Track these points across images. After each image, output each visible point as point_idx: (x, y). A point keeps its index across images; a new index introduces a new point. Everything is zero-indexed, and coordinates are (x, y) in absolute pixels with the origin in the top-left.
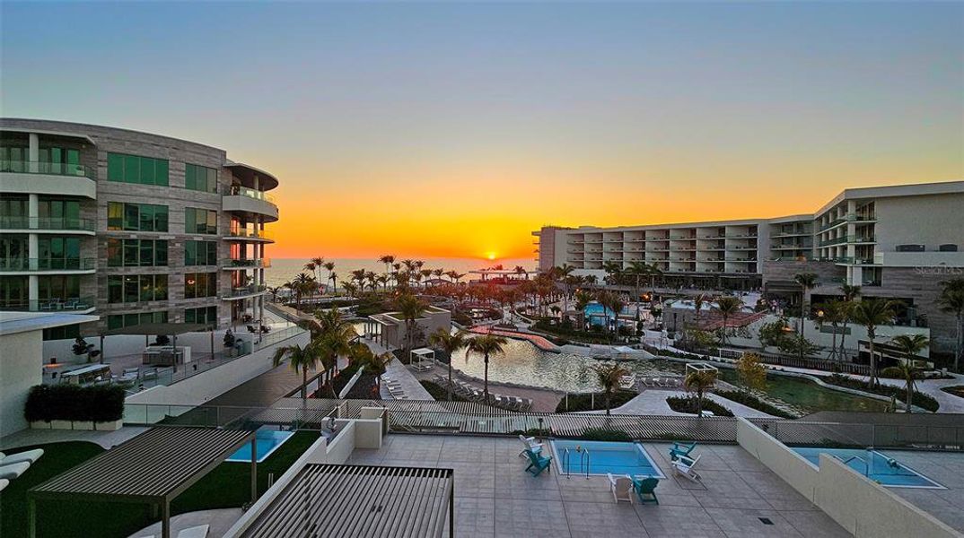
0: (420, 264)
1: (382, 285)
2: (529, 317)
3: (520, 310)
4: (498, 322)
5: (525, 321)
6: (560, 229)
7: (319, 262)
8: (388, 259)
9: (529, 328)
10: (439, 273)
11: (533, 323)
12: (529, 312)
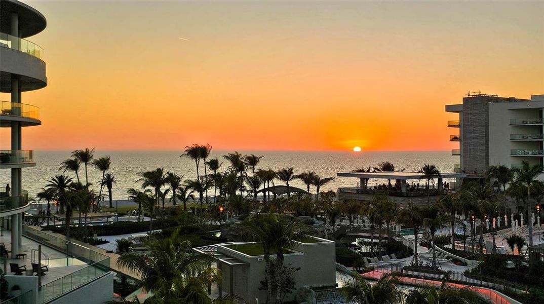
0: (253, 161)
1: (197, 195)
2: (463, 254)
3: (442, 242)
4: (408, 262)
5: (456, 261)
6: (496, 100)
7: (84, 157)
8: (198, 153)
9: (467, 274)
10: (286, 175)
11: (473, 265)
12: (459, 246)
